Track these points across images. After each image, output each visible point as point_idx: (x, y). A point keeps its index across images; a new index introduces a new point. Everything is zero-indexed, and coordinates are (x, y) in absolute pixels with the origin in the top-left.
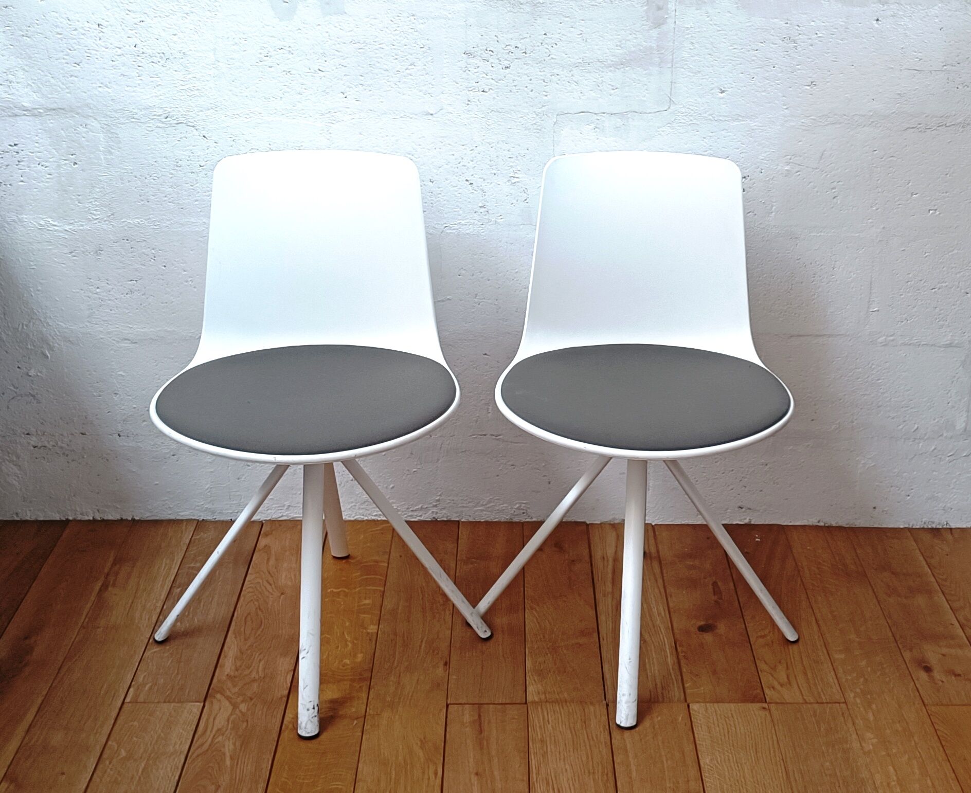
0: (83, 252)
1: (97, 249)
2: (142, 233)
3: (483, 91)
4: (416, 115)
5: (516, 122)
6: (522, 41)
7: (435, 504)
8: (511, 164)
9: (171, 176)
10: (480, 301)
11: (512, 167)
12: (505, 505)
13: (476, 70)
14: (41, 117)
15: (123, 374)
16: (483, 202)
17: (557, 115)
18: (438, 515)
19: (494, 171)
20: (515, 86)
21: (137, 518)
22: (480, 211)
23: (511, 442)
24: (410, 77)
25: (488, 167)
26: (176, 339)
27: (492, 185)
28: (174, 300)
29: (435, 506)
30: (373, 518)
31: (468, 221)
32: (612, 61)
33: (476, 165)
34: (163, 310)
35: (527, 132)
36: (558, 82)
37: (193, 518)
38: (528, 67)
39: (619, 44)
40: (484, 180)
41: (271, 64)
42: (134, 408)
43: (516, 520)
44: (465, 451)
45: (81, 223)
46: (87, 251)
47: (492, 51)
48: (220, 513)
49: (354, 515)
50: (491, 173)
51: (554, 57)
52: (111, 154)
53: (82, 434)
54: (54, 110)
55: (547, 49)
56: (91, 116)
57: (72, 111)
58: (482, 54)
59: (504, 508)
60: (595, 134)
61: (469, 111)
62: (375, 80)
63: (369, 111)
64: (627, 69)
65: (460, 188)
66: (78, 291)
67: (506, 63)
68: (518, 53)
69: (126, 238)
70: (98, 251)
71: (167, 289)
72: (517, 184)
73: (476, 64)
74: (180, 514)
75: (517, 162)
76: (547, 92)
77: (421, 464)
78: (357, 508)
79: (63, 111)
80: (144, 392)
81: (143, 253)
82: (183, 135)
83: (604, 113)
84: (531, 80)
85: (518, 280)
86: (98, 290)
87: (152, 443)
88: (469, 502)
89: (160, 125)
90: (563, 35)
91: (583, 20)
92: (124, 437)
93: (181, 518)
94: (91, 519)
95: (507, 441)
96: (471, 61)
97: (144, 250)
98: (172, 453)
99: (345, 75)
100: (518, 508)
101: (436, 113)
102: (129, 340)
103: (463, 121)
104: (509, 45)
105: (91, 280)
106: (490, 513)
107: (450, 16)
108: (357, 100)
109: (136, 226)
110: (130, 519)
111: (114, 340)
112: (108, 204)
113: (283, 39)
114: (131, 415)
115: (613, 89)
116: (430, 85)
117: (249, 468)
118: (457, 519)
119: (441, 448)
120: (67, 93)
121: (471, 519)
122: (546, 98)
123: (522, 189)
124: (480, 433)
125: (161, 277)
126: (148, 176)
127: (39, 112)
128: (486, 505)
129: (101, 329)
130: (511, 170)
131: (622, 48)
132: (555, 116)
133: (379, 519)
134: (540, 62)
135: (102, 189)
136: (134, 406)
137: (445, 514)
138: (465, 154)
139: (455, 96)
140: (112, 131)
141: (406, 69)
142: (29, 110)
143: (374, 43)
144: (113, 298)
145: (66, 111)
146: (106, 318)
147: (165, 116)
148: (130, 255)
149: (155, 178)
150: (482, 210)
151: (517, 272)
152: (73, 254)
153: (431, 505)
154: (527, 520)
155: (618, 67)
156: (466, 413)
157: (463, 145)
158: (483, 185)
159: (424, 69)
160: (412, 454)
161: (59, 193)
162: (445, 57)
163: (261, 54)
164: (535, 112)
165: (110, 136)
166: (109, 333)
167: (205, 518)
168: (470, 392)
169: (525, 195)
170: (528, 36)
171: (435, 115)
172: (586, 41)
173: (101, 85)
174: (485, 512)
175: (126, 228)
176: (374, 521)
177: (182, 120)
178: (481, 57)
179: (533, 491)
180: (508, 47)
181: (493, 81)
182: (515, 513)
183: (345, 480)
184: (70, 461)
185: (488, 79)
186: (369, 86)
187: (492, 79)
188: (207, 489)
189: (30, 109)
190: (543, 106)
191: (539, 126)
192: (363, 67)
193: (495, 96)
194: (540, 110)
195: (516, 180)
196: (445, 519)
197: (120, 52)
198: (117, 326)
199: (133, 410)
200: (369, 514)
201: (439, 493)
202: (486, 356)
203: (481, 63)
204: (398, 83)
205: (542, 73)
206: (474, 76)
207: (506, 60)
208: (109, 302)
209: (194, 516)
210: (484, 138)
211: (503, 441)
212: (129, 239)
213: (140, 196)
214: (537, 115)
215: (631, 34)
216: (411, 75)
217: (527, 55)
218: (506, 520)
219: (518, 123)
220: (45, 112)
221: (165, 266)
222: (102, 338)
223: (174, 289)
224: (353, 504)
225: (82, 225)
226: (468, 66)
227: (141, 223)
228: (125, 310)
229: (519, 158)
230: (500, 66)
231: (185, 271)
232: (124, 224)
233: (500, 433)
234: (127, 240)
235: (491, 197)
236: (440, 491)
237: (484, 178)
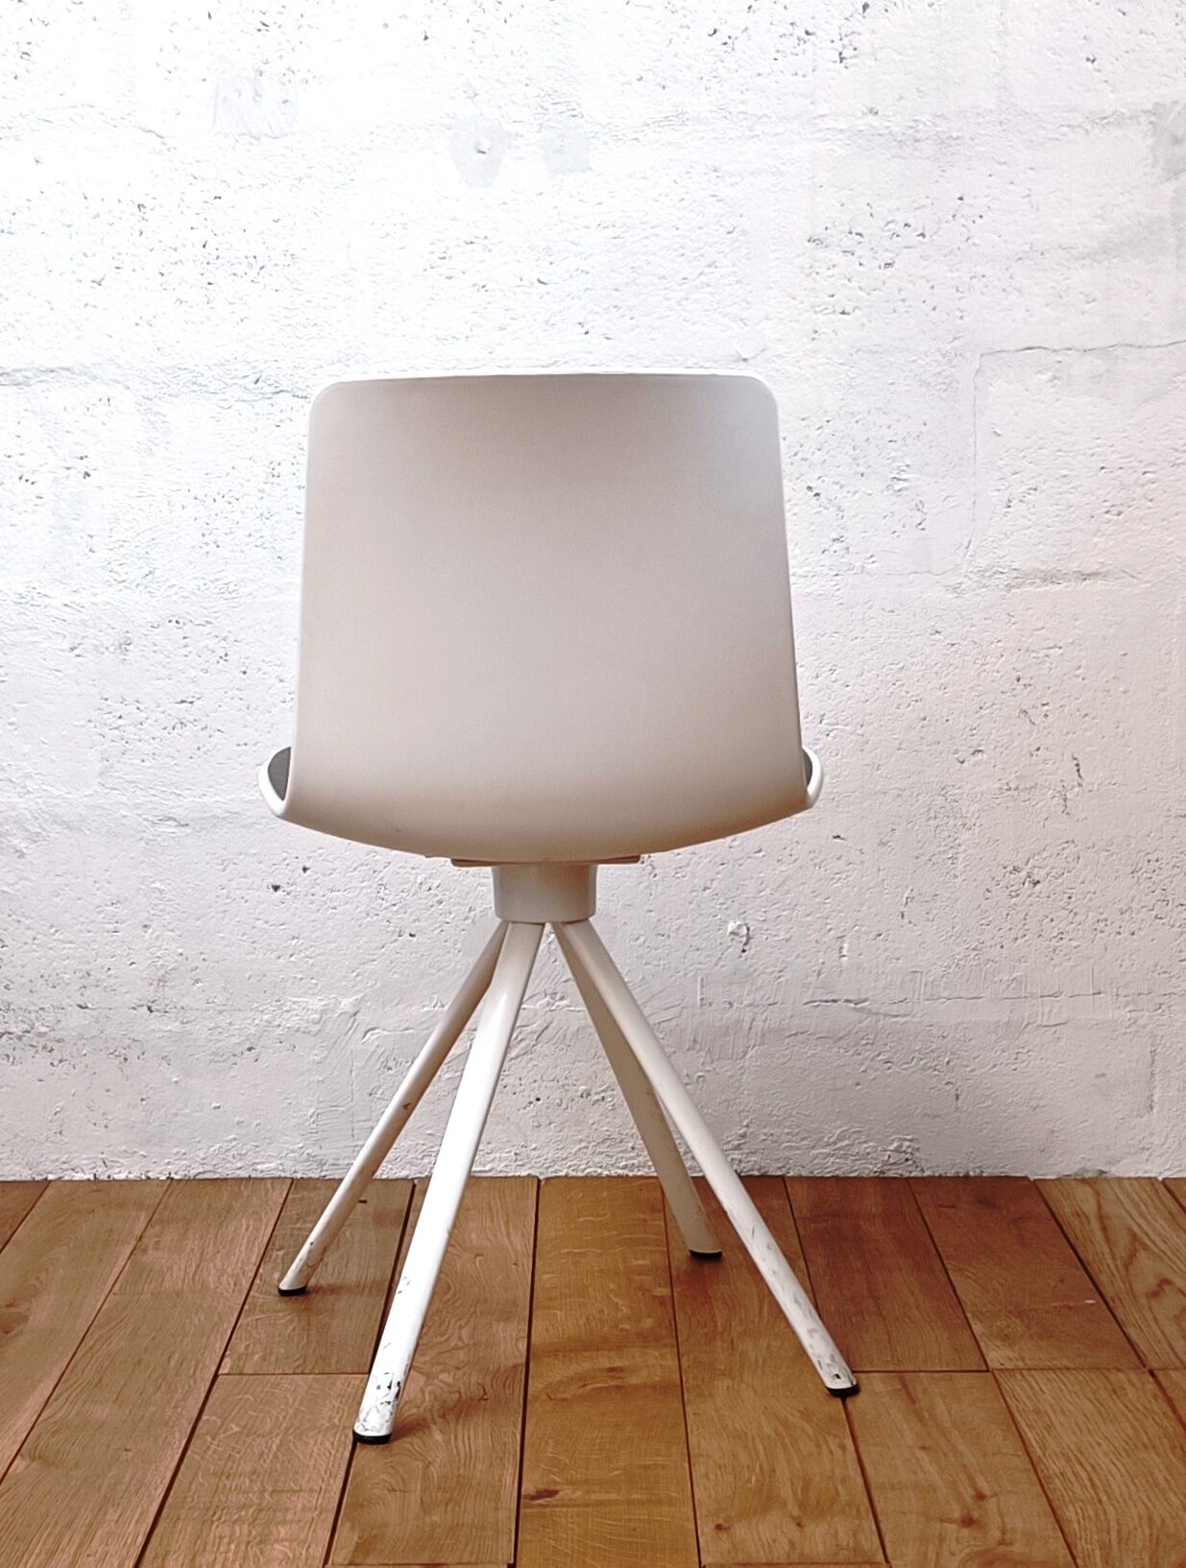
0: (96, 648)
1: (121, 641)
2: (204, 608)
3: (843, 313)
4: (716, 362)
5: (903, 371)
6: (918, 212)
7: (736, 1143)
8: (893, 454)
9: (260, 495)
10: (830, 728)
11: (894, 460)
12: (871, 1144)
13: (830, 273)
14: (28, 385)
15: (162, 887)
16: (839, 530)
17: (982, 355)
18: (743, 1165)
19: (863, 470)
20: (903, 300)
21: (176, 1177)
22: (834, 548)
23: (885, 1015)
24: (707, 289)
25: (850, 460)
26: (262, 817)
27: (857, 496)
28: (260, 739)
29: (738, 1147)
30: (620, 1172)
31: (809, 568)
32: (1086, 247)
33: (826, 457)
34: (240, 760)
35: (923, 389)
36: (984, 290)
37: (283, 1175)
38: (926, 263)
39: (1099, 212)
40: (842, 487)
41: (450, 273)
42: (181, 954)
43: (891, 1174)
44: (795, 1034)
45: (92, 590)
46: (102, 645)
47: (860, 235)
48: (333, 1165)
49: (583, 1167)
50: (856, 473)
51: (977, 242)
52: (152, 454)
53: (81, 1007)
54: (52, 371)
55: (963, 225)
56: (118, 382)
57: (86, 374)
58: (841, 240)
59: (868, 1150)
60: (1053, 390)
61: (814, 352)
62: (642, 297)
63: (628, 359)
64: (1114, 261)
65: (796, 505)
66: (82, 723)
67: (887, 257)
68: (909, 235)
69: (174, 619)
70: (124, 646)
71: (248, 717)
72: (904, 493)
73: (830, 260)
74: (259, 1167)
75: (905, 448)
76: (962, 311)
77: (712, 1062)
78: (590, 1151)
79: (68, 374)
80: (199, 923)
81: (206, 647)
82: (284, 416)
83: (1070, 349)
84: (933, 287)
85: (903, 685)
86: (120, 722)
87: (212, 1025)
88: (803, 1139)
89: (245, 396)
90: (994, 198)
91: (1032, 169)
92: (159, 1014)
93: (260, 1175)
94: (92, 1178)
95: (877, 1014)
96: (821, 253)
97: (207, 642)
98: (248, 1045)
99: (586, 289)
100: (897, 1150)
101: (754, 357)
102: (175, 820)
103: (803, 372)
104: (892, 222)
105: (108, 702)
106: (842, 1161)
107: (783, 169)
108: (608, 338)
109: (194, 593)
110: (163, 1178)
111: (146, 820)
112: (143, 552)
113: (474, 222)
114: (173, 969)
115: (1088, 302)
116: (744, 304)
117: (391, 1072)
118: (779, 1173)
119: (750, 1028)
120: (78, 338)
121: (804, 1173)
122: (961, 321)
123: (913, 504)
124: (825, 999)
125: (237, 692)
126: (218, 498)
127: (26, 377)
128: (835, 1143)
129: (124, 799)
130: (895, 465)
131: (1105, 220)
132: (978, 357)
133: (631, 1174)
134: (950, 253)
135: (134, 523)
136: (180, 951)
137: (756, 1162)
138: (807, 437)
139: (790, 324)
140: (155, 409)
141: (701, 274)
142: (8, 374)
143: (642, 226)
144: (147, 738)
145: (74, 373)
146: (129, 777)
147: (253, 378)
148: (184, 651)
149: (230, 500)
150: (837, 546)
151: (902, 668)
152: (76, 652)
153: (730, 1147)
154: (913, 1175)
155: (1098, 257)
156: (798, 956)
157: (803, 420)
158: (839, 497)
159: (734, 272)
160: (695, 1041)
161: (55, 532)
162: (773, 248)
163: (432, 253)
164: (939, 350)
165: (152, 418)
166: (137, 806)
167: (305, 1176)
168: (808, 915)
169: (919, 514)
170: (929, 201)
171: (750, 361)
172: (1038, 209)
173: (139, 321)
174: (832, 1159)
175: (175, 598)
176: (619, 1176)
177: (284, 385)
178: (839, 246)
179: (926, 1115)
180: (891, 226)
181: (861, 293)
182: (891, 1161)
183: (569, 1095)
184: (55, 1063)
185: (851, 288)
186: (630, 309)
187: (860, 288)
188: (311, 1117)
189: (8, 371)
190: (955, 338)
191: (947, 377)
192: (620, 273)
193: (864, 320)
194: (949, 347)
195: (902, 485)
196: (756, 1173)
197: (175, 257)
198: (153, 792)
199: (179, 958)
200: (612, 1165)
201: (745, 1123)
202: (838, 840)
203: (839, 258)
204: (684, 302)
205: (956, 274)
206: (826, 283)
207: (887, 250)
208: (140, 744)
209: (284, 1171)
210: (843, 403)
211: (870, 1012)
212: (181, 621)
213: (203, 535)
214: (944, 356)
215: (1122, 193)
216: (708, 286)
217: (926, 240)
218: (872, 1175)
219: (907, 374)
220: (35, 376)
221: (245, 673)
222: (124, 817)
223: (261, 717)
224: (583, 1144)
225: (95, 595)
226: (817, 264)
227: (203, 588)
228: (168, 760)
229: (909, 441)
230: (876, 264)
231: (281, 681)
232: (172, 591)
233: (863, 997)
234: (177, 622)
235: (854, 520)
236: (747, 1117)
237: (843, 482)
